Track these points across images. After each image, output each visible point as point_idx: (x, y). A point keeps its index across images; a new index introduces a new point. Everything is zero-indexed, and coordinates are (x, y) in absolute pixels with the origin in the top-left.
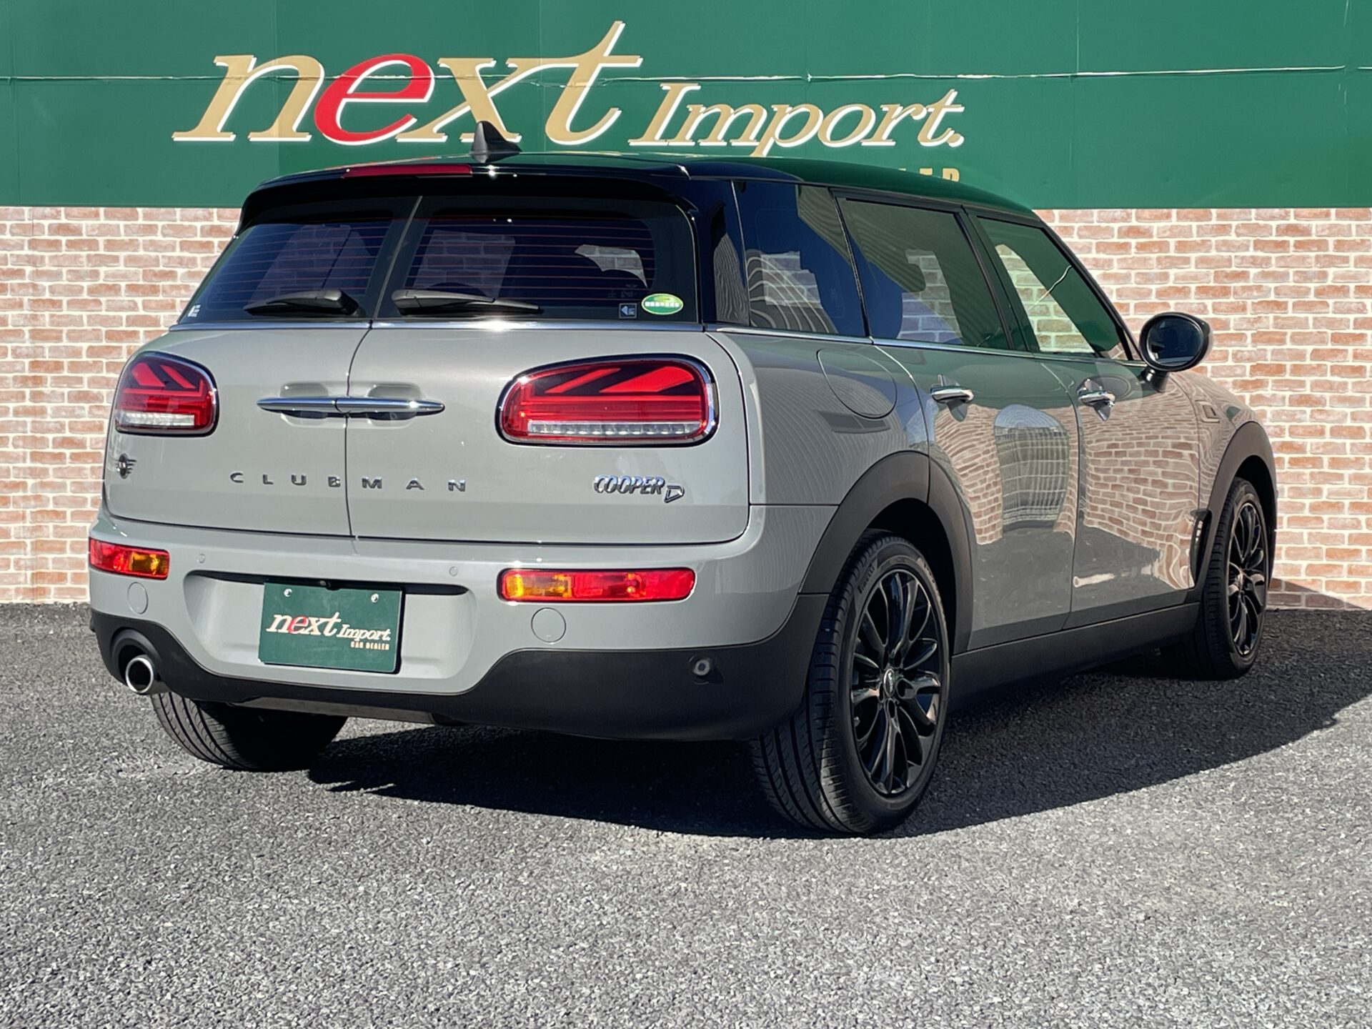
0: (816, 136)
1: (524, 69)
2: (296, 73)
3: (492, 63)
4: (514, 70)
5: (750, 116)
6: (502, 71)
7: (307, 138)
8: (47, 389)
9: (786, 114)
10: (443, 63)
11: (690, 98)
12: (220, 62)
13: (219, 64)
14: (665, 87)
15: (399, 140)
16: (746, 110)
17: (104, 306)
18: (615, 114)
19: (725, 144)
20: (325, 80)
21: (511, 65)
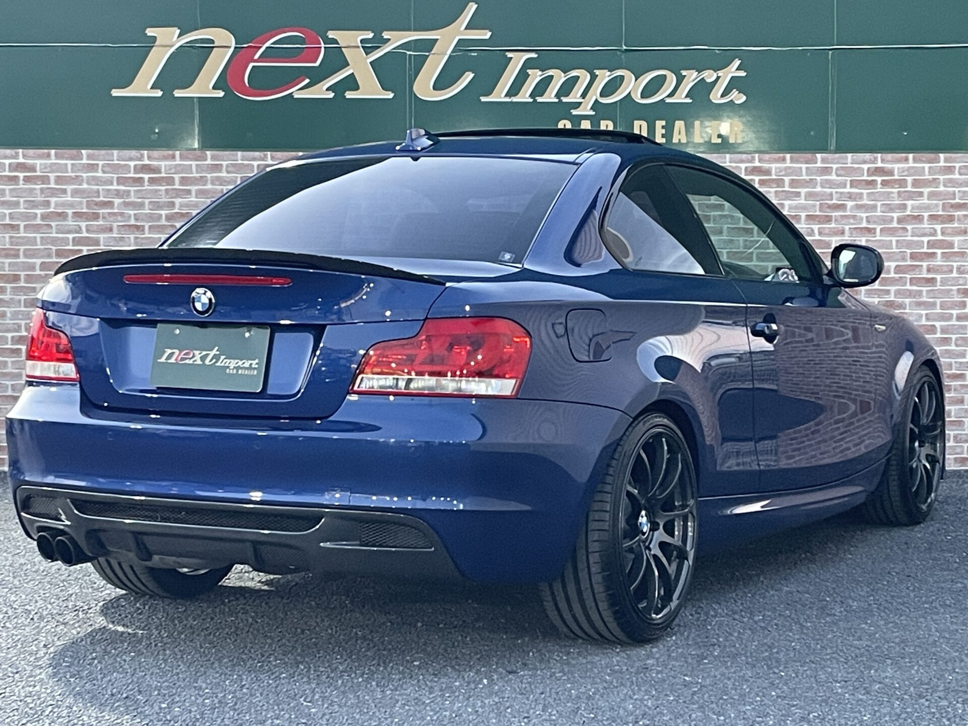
0: (630, 93)
1: (396, 39)
2: (212, 41)
3: (370, 35)
4: (389, 40)
5: (577, 78)
6: (380, 41)
7: (221, 94)
9: (604, 76)
10: (331, 34)
11: (529, 64)
12: (150, 32)
13: (149, 34)
14: (509, 55)
15: (296, 96)
16: (574, 73)
17: (54, 230)
18: (471, 75)
19: (557, 100)
20: (236, 48)
21: (385, 37)
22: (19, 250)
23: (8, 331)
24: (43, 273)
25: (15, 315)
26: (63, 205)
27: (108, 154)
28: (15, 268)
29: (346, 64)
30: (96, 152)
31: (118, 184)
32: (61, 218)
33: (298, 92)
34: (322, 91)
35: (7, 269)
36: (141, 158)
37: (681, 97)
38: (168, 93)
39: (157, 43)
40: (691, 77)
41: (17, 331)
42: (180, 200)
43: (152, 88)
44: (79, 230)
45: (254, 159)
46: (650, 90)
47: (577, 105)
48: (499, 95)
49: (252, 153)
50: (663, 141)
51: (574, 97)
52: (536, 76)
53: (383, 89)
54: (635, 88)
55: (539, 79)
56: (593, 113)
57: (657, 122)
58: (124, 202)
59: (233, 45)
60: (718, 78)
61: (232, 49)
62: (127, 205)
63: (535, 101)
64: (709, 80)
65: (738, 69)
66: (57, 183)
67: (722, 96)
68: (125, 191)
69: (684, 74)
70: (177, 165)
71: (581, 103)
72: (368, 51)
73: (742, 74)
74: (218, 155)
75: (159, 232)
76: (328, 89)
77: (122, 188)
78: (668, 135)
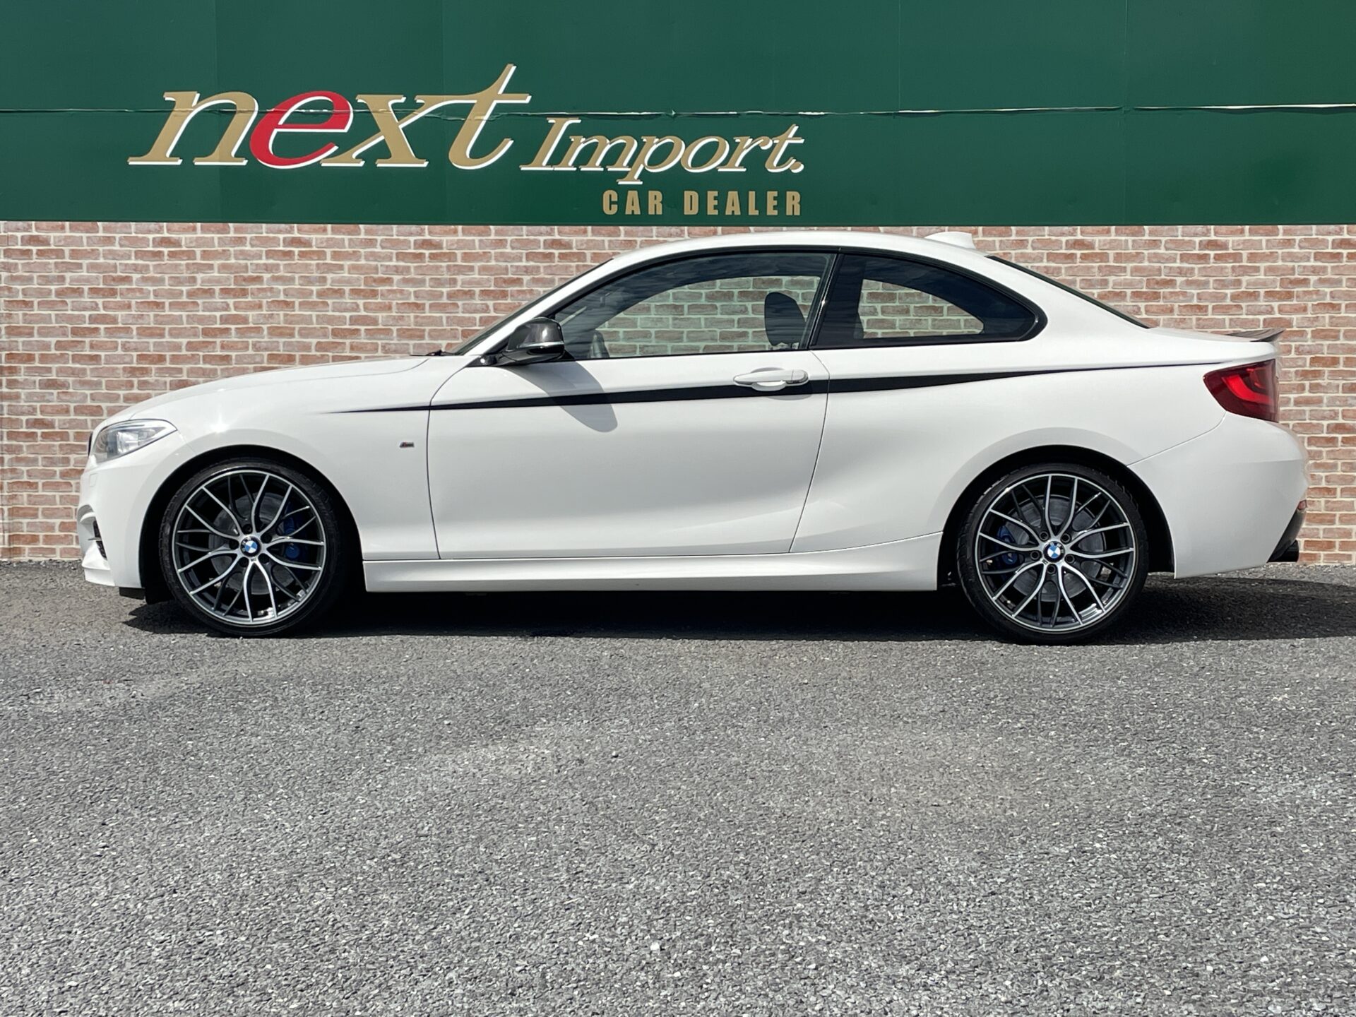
0: (679, 162)
1: (430, 105)
2: (233, 106)
3: (403, 100)
4: (422, 104)
5: (623, 145)
6: (411, 106)
7: (245, 163)
8: (20, 378)
9: (654, 144)
10: (360, 99)
11: (571, 130)
12: (168, 97)
13: (167, 99)
14: (551, 121)
15: (323, 165)
16: (620, 141)
18: (511, 142)
19: (602, 169)
20: (259, 112)
21: (418, 101)
22: (33, 328)
23: (23, 414)
24: (58, 352)
25: (30, 397)
26: (78, 280)
27: (126, 227)
28: (29, 347)
29: (375, 130)
30: (112, 224)
31: (136, 258)
32: (77, 295)
33: (327, 159)
34: (352, 160)
35: (21, 347)
36: (160, 231)
37: (736, 167)
38: (188, 162)
39: (175, 109)
40: (747, 145)
41: (32, 414)
42: (202, 275)
43: (171, 155)
44: (96, 307)
45: (280, 232)
46: (700, 159)
47: (623, 175)
48: (542, 164)
49: (276, 226)
50: (716, 212)
51: (622, 166)
52: (580, 144)
53: (417, 157)
54: (686, 155)
55: (582, 146)
56: (641, 183)
57: (709, 192)
58: (143, 278)
59: (257, 108)
60: (774, 145)
61: (255, 114)
62: (145, 280)
63: (578, 169)
64: (763, 148)
65: (796, 135)
66: (72, 257)
67: (780, 164)
68: (143, 266)
69: (737, 140)
70: (197, 238)
71: (627, 172)
72: (400, 117)
73: (802, 141)
74: (241, 228)
75: (180, 310)
76: (358, 157)
77: (140, 262)
78: (721, 206)
